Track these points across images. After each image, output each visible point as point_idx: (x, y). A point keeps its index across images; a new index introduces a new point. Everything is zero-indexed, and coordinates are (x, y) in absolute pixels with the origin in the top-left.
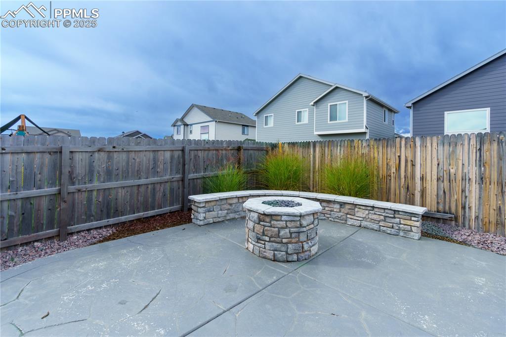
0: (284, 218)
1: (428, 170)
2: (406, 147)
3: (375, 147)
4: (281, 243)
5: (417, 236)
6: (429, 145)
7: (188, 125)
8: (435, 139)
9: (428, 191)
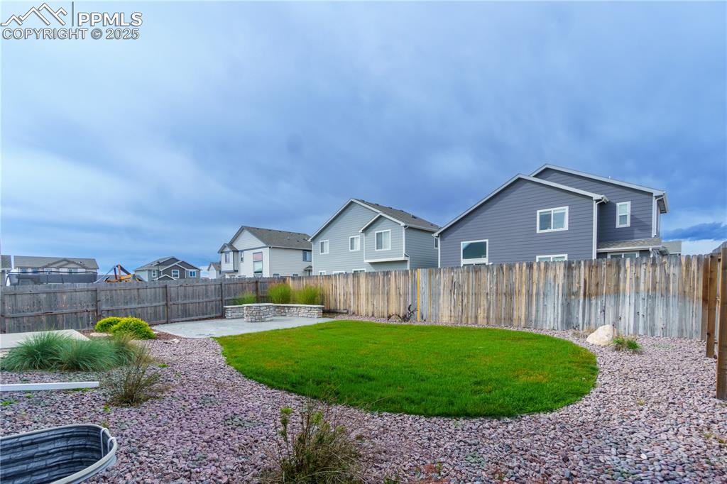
7: (238, 251)
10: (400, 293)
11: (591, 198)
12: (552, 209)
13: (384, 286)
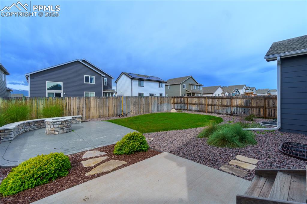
0: (69, 121)
1: (75, 106)
2: (68, 100)
3: (58, 100)
4: (68, 127)
5: (81, 122)
6: (75, 99)
8: (76, 97)
9: (75, 112)
10: (114, 106)
11: (101, 75)
12: (90, 76)
13: (106, 103)
